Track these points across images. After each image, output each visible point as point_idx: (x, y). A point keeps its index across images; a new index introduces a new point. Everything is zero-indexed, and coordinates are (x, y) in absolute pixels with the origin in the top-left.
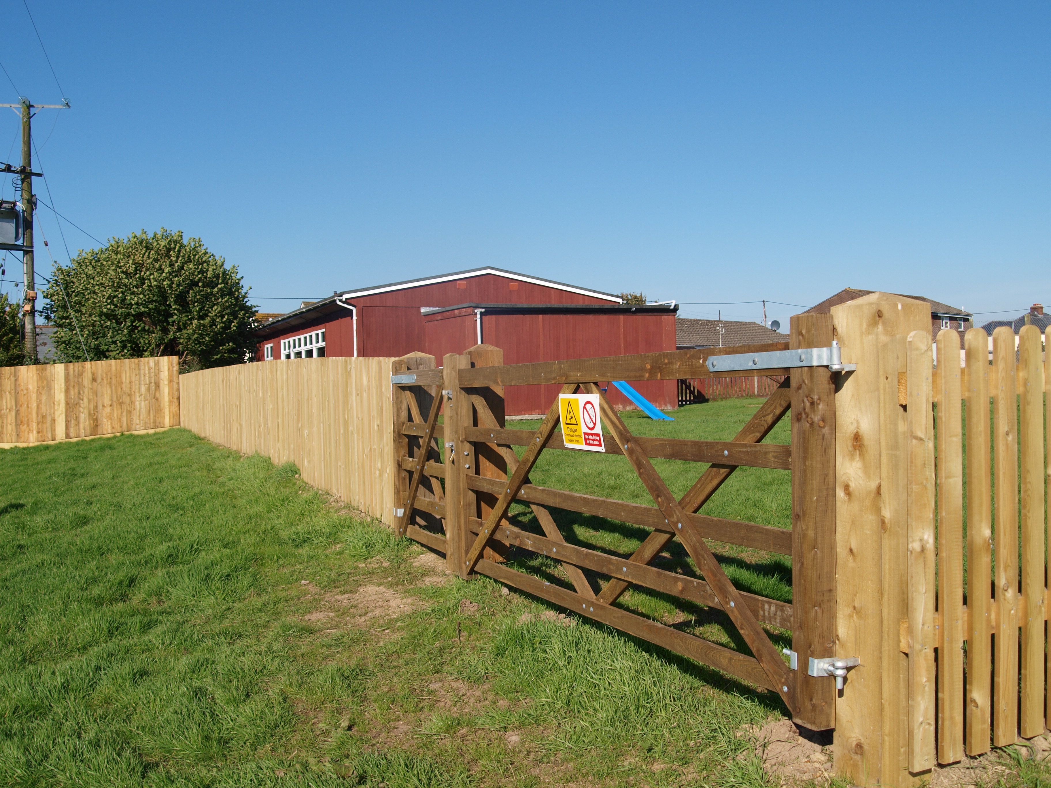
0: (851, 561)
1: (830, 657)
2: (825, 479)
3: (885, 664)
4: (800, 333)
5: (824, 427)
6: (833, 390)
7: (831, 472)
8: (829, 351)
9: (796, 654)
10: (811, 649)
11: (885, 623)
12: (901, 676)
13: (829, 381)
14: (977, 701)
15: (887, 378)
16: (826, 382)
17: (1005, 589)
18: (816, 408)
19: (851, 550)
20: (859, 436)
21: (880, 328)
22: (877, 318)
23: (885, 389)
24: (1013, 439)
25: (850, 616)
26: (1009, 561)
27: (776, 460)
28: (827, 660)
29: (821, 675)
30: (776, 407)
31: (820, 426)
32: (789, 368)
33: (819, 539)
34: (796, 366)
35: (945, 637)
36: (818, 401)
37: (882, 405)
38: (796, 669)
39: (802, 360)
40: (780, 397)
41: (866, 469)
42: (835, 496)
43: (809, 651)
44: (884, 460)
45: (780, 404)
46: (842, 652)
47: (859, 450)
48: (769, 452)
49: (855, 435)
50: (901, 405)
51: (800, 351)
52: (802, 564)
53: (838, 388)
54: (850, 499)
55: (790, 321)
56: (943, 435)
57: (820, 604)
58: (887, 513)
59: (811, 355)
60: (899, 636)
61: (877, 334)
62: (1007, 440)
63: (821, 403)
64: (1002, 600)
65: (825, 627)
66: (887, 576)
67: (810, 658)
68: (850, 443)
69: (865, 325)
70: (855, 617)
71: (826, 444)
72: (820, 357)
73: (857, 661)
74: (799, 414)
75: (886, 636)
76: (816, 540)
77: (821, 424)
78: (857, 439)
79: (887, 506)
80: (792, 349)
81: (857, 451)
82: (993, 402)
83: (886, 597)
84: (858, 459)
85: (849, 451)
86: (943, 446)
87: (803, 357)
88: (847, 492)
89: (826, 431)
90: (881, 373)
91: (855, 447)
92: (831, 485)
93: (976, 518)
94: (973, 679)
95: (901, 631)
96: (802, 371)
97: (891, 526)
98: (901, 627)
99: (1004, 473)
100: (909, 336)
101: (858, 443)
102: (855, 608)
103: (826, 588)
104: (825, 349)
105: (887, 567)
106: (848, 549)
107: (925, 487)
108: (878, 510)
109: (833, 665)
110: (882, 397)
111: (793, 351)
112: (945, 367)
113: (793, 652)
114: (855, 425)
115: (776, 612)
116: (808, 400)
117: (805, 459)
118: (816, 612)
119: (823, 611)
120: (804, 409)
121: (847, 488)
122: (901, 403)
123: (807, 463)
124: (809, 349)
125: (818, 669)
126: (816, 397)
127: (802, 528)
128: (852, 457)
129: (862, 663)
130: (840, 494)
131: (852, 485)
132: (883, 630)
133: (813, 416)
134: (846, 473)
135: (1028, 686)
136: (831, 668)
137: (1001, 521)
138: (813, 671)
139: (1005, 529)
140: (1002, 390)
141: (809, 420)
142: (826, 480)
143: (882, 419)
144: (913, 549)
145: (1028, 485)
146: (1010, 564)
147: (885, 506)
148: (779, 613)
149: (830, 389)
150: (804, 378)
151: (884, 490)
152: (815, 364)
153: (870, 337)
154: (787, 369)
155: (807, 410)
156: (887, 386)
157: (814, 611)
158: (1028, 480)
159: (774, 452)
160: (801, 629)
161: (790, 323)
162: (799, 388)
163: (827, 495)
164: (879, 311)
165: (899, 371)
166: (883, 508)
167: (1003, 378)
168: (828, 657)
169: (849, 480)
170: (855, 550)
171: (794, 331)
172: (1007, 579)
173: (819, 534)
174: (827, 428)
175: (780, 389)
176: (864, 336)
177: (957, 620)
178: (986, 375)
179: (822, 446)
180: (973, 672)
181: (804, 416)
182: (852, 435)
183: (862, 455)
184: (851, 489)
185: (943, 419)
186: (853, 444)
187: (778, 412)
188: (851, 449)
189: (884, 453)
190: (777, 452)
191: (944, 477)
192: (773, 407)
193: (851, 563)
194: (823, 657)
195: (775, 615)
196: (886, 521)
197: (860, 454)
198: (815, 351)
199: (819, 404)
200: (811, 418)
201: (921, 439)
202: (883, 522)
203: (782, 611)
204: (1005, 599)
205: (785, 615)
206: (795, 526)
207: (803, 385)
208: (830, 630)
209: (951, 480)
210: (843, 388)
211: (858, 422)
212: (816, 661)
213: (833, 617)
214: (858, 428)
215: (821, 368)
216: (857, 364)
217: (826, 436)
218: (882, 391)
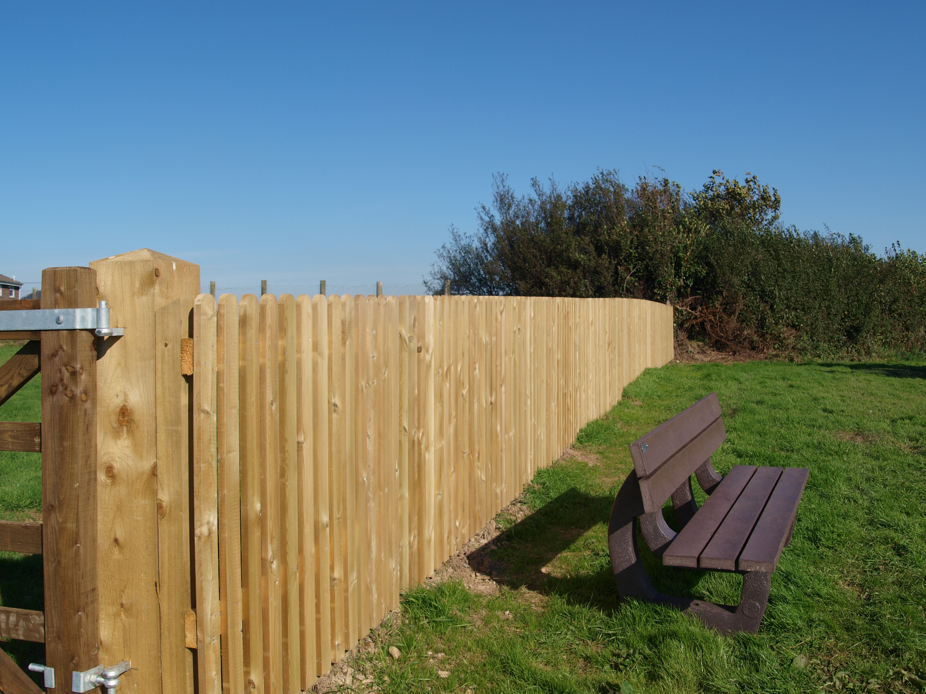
0: (116, 553)
1: (96, 666)
2: (87, 461)
3: (166, 664)
4: (57, 290)
5: (86, 401)
6: (95, 358)
7: (93, 453)
8: (95, 313)
9: (53, 669)
10: (74, 662)
11: (165, 619)
12: (187, 674)
13: (91, 347)
14: (254, 682)
15: (166, 345)
16: (89, 348)
17: (272, 561)
18: (78, 379)
19: (116, 541)
20: (127, 410)
21: (157, 289)
22: (155, 277)
23: (163, 357)
24: (276, 408)
25: (117, 615)
26: (274, 533)
27: (14, 441)
28: (93, 670)
29: (88, 689)
30: (13, 376)
31: (82, 400)
32: (40, 331)
33: (82, 532)
34: (50, 329)
35: (229, 622)
36: (81, 371)
37: (159, 374)
38: (54, 687)
39: (60, 322)
40: (19, 365)
41: (137, 448)
42: (96, 480)
43: (71, 664)
44: (162, 437)
45: (19, 374)
46: (106, 657)
47: (127, 426)
48: (5, 431)
49: (122, 409)
50: (185, 376)
51: (57, 311)
52: (59, 563)
53: (100, 355)
54: (113, 483)
55: (43, 275)
56: (225, 408)
57: (84, 608)
58: (165, 496)
59: (74, 316)
60: (184, 631)
61: (153, 295)
62: (272, 409)
63: (84, 372)
64: (270, 573)
65: (90, 633)
66: (166, 565)
67: (74, 673)
68: (114, 418)
69: (137, 285)
70: (123, 615)
71: (89, 421)
72: (83, 319)
73: (128, 665)
74: (53, 386)
75: (165, 632)
76: (77, 534)
77: (84, 397)
78: (124, 413)
79: (166, 488)
80: (45, 308)
81: (125, 428)
82: (262, 370)
83: (164, 590)
84: (125, 436)
85: (113, 427)
86: (225, 419)
87: (62, 318)
88: (111, 475)
89: (88, 405)
90: (159, 339)
91: (121, 424)
92: (93, 469)
93: (250, 492)
94: (251, 659)
95: (186, 625)
96: (58, 336)
97: (170, 510)
98: (187, 621)
99: (270, 444)
100: (196, 299)
101: (126, 419)
102: (122, 605)
103: (89, 588)
104: (90, 310)
105: (166, 556)
106: (112, 539)
107: (211, 464)
108: (154, 493)
109: (104, 676)
110: (159, 366)
111: (48, 311)
112: (227, 334)
113: (49, 668)
114: (121, 398)
115: (18, 622)
116: (67, 370)
117: (62, 439)
118: (80, 617)
119: (87, 614)
120: (62, 380)
121: (110, 470)
122: (185, 373)
123: (65, 444)
124: (70, 310)
125: (85, 683)
126: (78, 366)
127: (58, 521)
128: (117, 434)
129: (134, 667)
130: (102, 477)
131: (117, 466)
132: (162, 627)
133: (73, 388)
134: (109, 453)
135: (289, 654)
136: (102, 680)
137: (268, 492)
138: (79, 687)
139: (270, 500)
140: (269, 359)
141: (69, 393)
142: (88, 463)
143: (159, 390)
144: (201, 533)
145: (287, 454)
146: (275, 536)
147: (162, 489)
148: (22, 623)
149: (93, 356)
150: (62, 343)
151: (160, 471)
152: (78, 327)
153: (144, 298)
154: (37, 332)
155: (65, 381)
156: (166, 354)
157: (77, 616)
158: (286, 449)
159: (12, 431)
160: (59, 639)
161: (42, 278)
162: (54, 355)
163: (89, 479)
164: (156, 269)
165: (182, 338)
166: (160, 491)
167: (269, 346)
168: (93, 667)
169: (113, 460)
170: (121, 539)
171: (47, 287)
172: (272, 551)
173: (82, 527)
174: (89, 401)
175: (19, 356)
176: (136, 297)
177: (237, 602)
178: (257, 343)
179: (84, 423)
180: (251, 652)
181: (61, 388)
182: (118, 410)
183: (130, 432)
184: (115, 471)
185: (225, 390)
186: (118, 420)
187: (16, 383)
188: (115, 425)
189: (161, 429)
190: (17, 431)
191: (225, 453)
192: (8, 377)
193: (116, 554)
194: (89, 668)
195: (16, 625)
196: (164, 504)
197: (128, 431)
198: (79, 312)
199: (81, 374)
200: (71, 391)
201: (208, 413)
202: (160, 507)
203: (27, 619)
204: (271, 572)
205: (31, 625)
206: (46, 519)
207: (60, 352)
208: (94, 635)
209: (231, 455)
210: (105, 356)
211: (125, 395)
212: (82, 674)
213: (96, 620)
214: (125, 401)
215: (84, 332)
216: (125, 328)
217: (88, 411)
218: (159, 360)
